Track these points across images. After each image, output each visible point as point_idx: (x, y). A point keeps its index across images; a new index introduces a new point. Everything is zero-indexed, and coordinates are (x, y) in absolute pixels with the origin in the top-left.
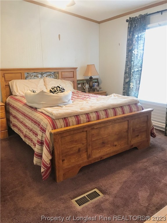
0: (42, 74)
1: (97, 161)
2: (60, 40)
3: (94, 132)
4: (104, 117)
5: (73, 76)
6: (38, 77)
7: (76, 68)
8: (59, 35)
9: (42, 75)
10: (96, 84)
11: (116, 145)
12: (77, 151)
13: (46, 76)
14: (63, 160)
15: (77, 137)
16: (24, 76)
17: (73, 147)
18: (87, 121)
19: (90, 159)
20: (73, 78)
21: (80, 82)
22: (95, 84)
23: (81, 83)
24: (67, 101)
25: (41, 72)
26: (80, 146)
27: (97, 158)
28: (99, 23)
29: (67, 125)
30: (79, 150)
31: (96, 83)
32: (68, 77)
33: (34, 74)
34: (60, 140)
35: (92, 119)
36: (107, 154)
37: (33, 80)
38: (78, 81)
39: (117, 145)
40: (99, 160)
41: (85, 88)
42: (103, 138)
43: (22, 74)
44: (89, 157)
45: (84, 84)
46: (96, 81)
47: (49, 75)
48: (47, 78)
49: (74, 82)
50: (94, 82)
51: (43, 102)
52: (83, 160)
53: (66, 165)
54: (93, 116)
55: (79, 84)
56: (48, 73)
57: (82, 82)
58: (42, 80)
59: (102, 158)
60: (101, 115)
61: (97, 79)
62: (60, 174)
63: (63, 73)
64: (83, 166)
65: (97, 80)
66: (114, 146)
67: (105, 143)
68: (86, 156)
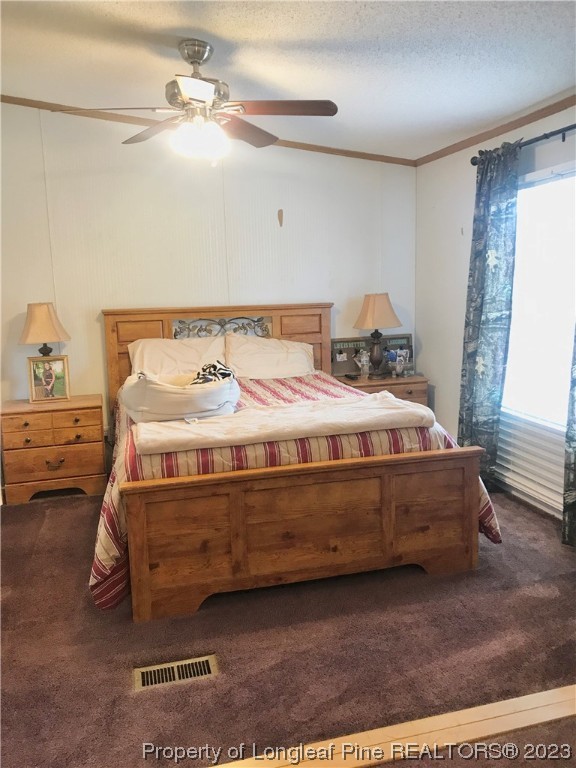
0: (222, 324)
1: (263, 584)
2: (281, 225)
3: (254, 499)
4: (295, 459)
5: (317, 330)
6: (210, 332)
7: (329, 306)
8: (280, 213)
9: (222, 326)
10: (404, 354)
11: (335, 549)
12: (198, 546)
13: (235, 330)
14: (153, 567)
15: (199, 508)
16: (170, 330)
17: (184, 536)
18: (233, 467)
19: (238, 576)
20: (319, 335)
21: (346, 345)
22: (399, 351)
23: (347, 350)
24: (216, 407)
25: (221, 317)
26: (205, 533)
27: (266, 578)
28: (415, 164)
29: (170, 472)
30: (205, 546)
31: (401, 349)
32: (301, 331)
33: (199, 324)
34: (142, 511)
35: (251, 463)
36: (300, 571)
37: (195, 341)
38: (334, 342)
39: (340, 548)
40: (272, 583)
41: (360, 365)
42: (286, 521)
43: (166, 324)
44: (236, 568)
45: (357, 352)
46: (404, 342)
47: (243, 327)
48: (234, 334)
49: (319, 346)
50: (395, 347)
51: (145, 408)
52: (219, 574)
53: (163, 579)
54: (255, 455)
55: (341, 353)
56: (240, 321)
57: (351, 345)
58: (220, 340)
59: (280, 579)
60: (284, 454)
61: (408, 338)
62: (142, 600)
63: (286, 321)
64: (217, 591)
65: (408, 342)
66: (329, 549)
67: (293, 537)
68: (226, 565)
